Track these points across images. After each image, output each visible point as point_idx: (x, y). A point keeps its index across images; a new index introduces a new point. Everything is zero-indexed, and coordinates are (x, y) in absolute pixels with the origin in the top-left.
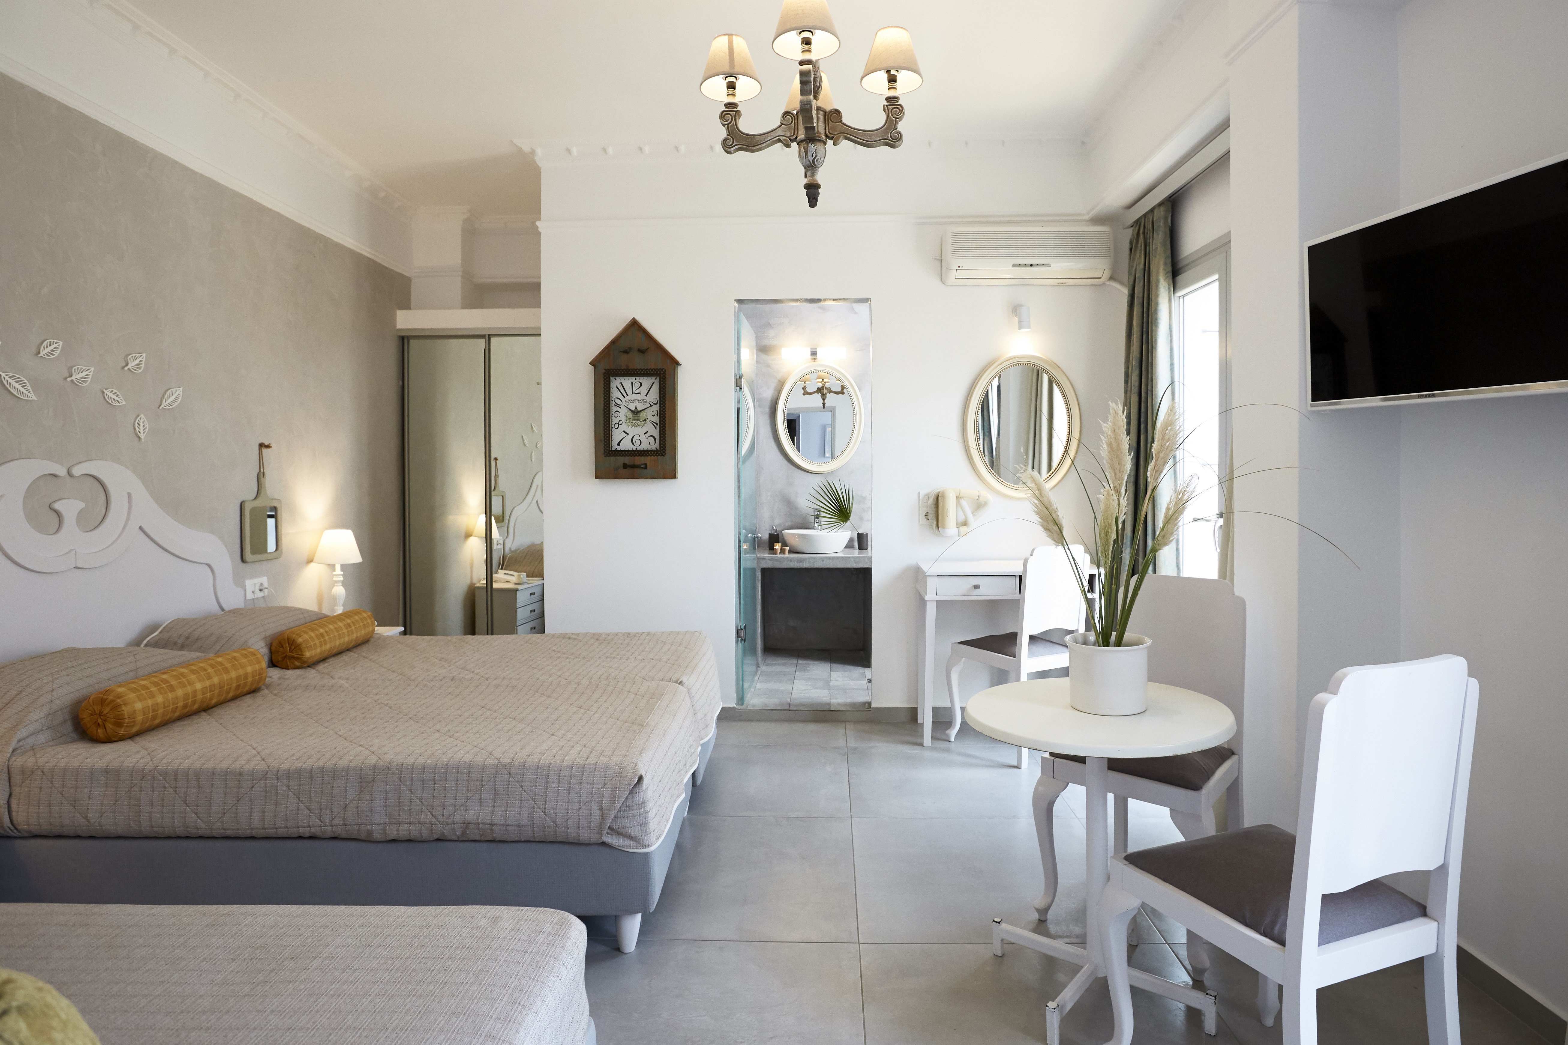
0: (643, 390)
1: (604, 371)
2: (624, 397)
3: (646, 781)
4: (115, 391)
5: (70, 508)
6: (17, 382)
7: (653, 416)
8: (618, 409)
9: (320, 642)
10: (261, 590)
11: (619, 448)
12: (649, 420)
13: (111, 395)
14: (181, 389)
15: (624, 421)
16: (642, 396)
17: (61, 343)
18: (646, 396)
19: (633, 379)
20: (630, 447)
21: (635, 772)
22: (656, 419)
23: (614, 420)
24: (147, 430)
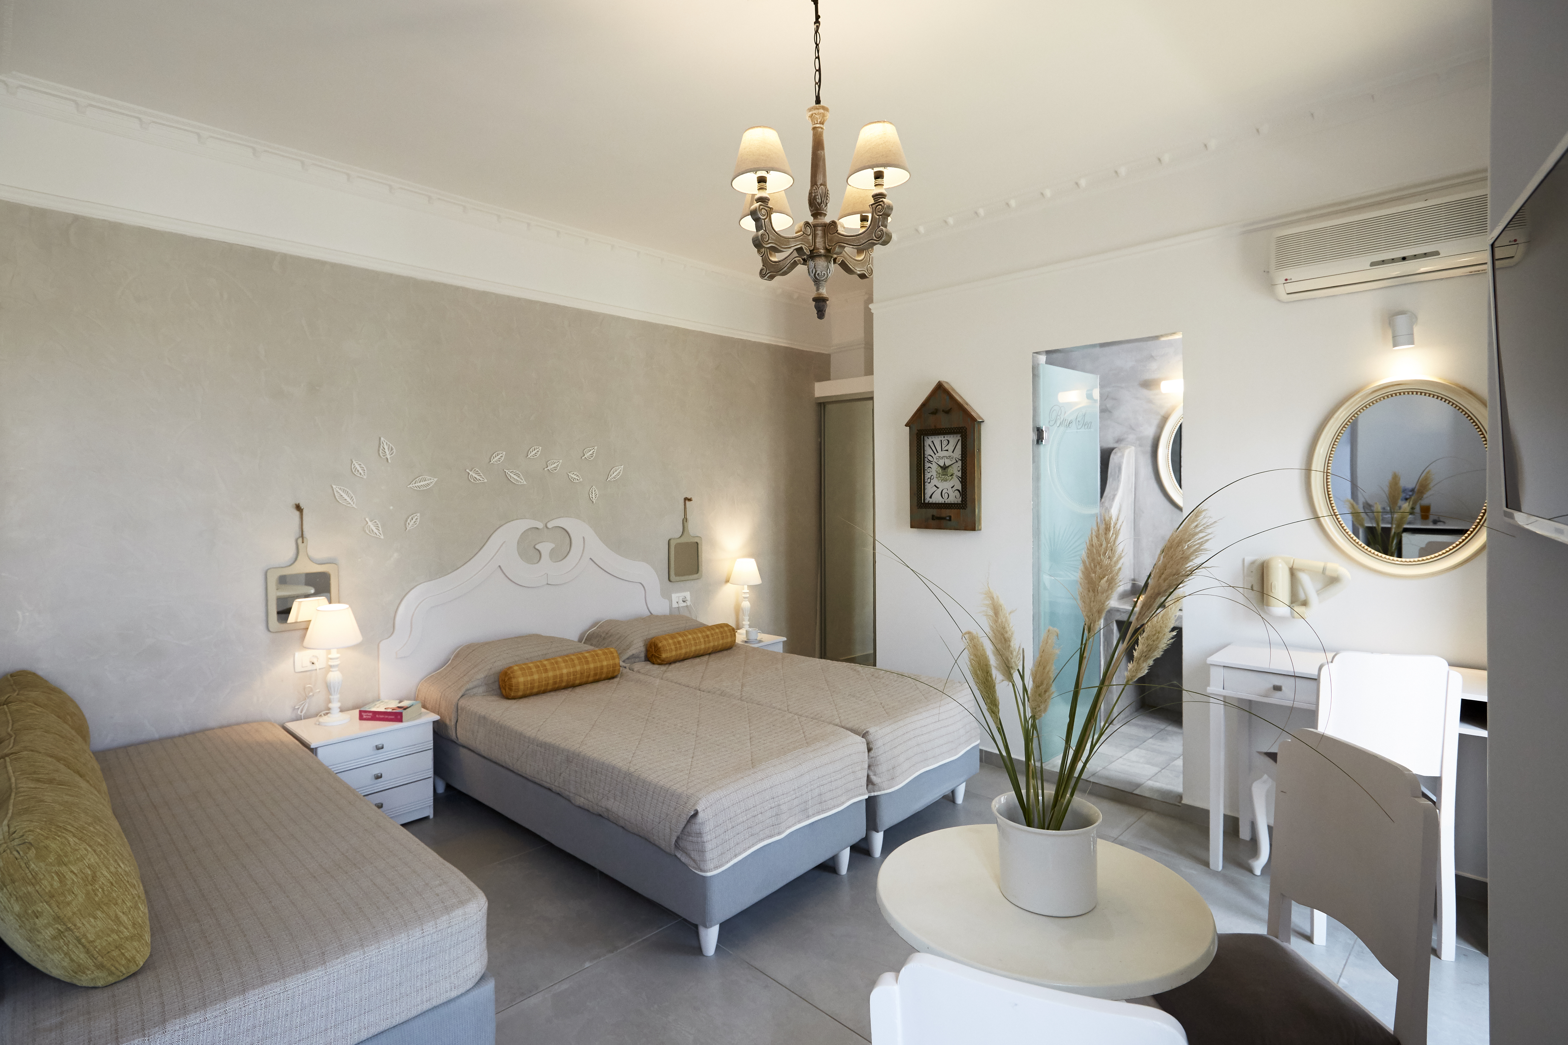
0: (950, 447)
1: (917, 432)
2: (935, 454)
3: (701, 815)
4: (575, 473)
5: (546, 548)
6: (514, 475)
7: (959, 471)
8: (930, 465)
9: (676, 648)
10: (684, 602)
11: (931, 501)
12: (955, 475)
13: (573, 476)
14: (622, 467)
15: (935, 476)
16: (949, 453)
17: (541, 448)
18: (953, 452)
19: (941, 438)
20: (941, 500)
21: (694, 805)
22: (960, 474)
23: (928, 475)
24: (597, 496)
